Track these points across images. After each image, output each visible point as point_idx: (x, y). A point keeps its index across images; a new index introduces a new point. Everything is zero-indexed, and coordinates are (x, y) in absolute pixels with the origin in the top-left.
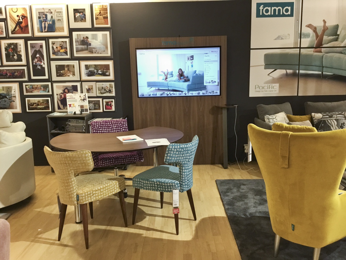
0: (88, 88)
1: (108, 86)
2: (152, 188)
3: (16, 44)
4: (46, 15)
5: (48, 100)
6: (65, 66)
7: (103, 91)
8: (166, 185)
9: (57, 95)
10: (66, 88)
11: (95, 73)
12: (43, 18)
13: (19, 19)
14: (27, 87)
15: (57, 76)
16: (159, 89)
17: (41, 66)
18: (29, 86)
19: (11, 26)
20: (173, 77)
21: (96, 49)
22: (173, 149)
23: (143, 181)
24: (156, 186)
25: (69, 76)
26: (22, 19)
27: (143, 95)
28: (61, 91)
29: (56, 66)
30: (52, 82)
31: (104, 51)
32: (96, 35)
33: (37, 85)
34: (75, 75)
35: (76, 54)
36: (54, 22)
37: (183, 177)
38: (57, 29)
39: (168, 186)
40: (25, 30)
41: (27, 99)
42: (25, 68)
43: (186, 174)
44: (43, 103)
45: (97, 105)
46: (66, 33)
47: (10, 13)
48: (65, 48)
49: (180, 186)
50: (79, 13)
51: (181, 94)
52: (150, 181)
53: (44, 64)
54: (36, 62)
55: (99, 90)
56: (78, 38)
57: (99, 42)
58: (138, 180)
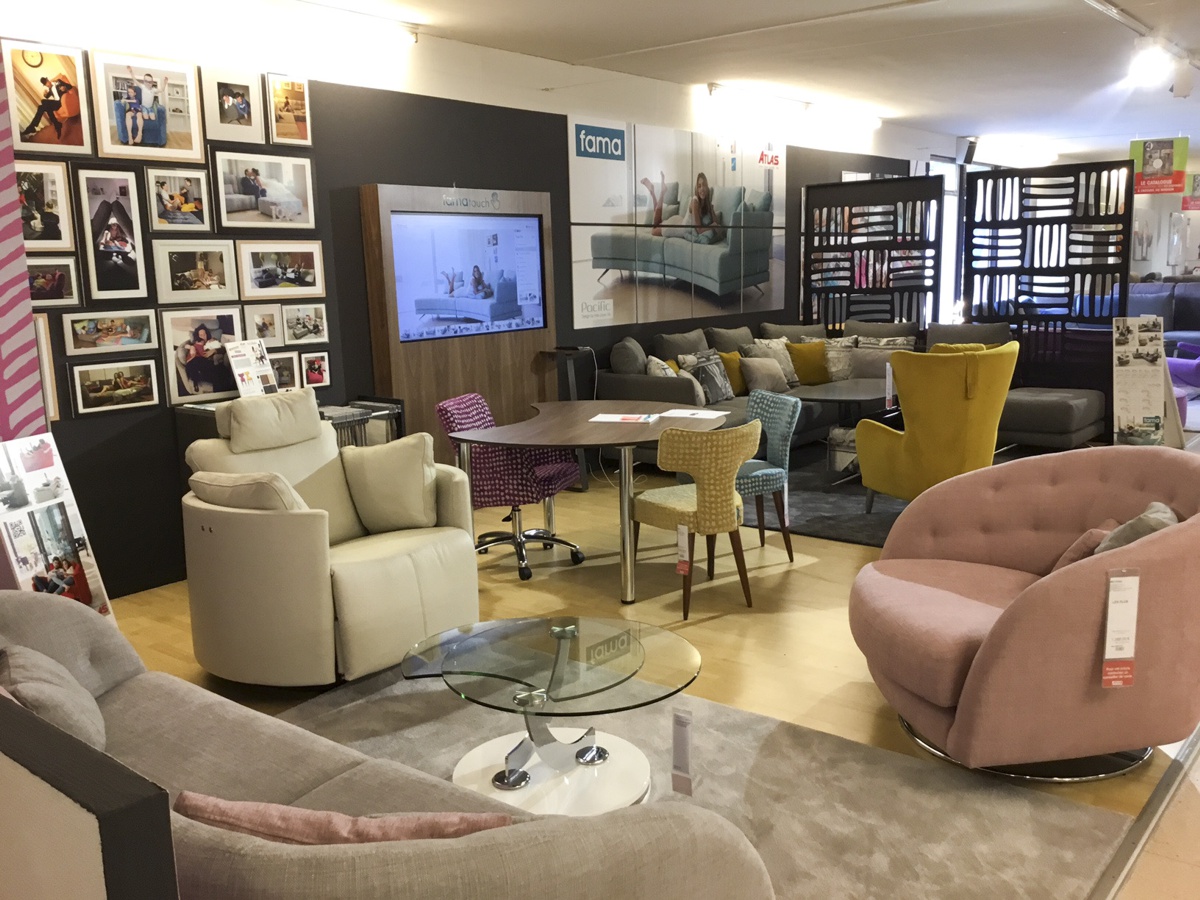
0: (260, 324)
1: (313, 316)
3: (40, 177)
4: (138, 91)
5: (147, 368)
6: (198, 257)
7: (300, 330)
9: (175, 348)
10: (202, 327)
11: (277, 276)
12: (129, 98)
13: (50, 93)
14: (78, 327)
15: (175, 288)
16: (439, 319)
17: (124, 255)
18: (85, 324)
19: (21, 113)
21: (279, 207)
25: (208, 287)
26: (60, 94)
27: (408, 336)
28: (187, 337)
29: (171, 254)
30: (160, 308)
31: (299, 214)
32: (278, 166)
33: (113, 321)
34: (224, 284)
35: (228, 220)
36: (161, 114)
38: (170, 137)
40: (68, 133)
41: (77, 370)
42: (70, 262)
44: (132, 378)
45: (285, 373)
46: (196, 154)
47: (14, 67)
48: (195, 199)
50: (234, 97)
51: (478, 329)
53: (134, 248)
54: (107, 242)
55: (289, 327)
56: (231, 172)
57: (287, 188)
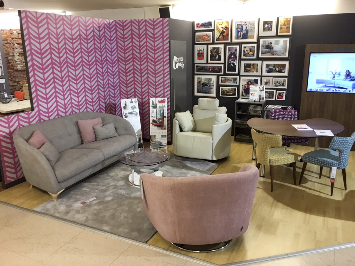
0: (266, 82)
1: (282, 81)
2: (317, 163)
3: (219, 48)
4: (242, 27)
5: (235, 89)
6: (251, 65)
7: (278, 84)
8: (328, 162)
9: (242, 85)
10: (250, 81)
11: (273, 70)
12: (240, 29)
13: (223, 30)
14: (222, 79)
15: (244, 72)
16: (326, 86)
17: (234, 64)
18: (224, 78)
19: (217, 34)
20: (340, 76)
21: (277, 52)
22: (337, 141)
23: (311, 157)
24: (320, 162)
25: (253, 72)
26: (225, 30)
27: (311, 90)
28: (246, 83)
29: (245, 64)
30: (240, 76)
31: (283, 53)
32: (279, 41)
33: (229, 78)
34: (257, 71)
35: (261, 56)
36: (247, 31)
37: (341, 160)
38: (249, 37)
39: (329, 164)
40: (225, 38)
41: (221, 87)
42: (222, 65)
43: (343, 157)
44: (231, 91)
45: (271, 95)
46: (255, 40)
47: (217, 25)
48: (253, 51)
49: (338, 165)
50: (268, 24)
51: (345, 91)
52: (316, 159)
53: (236, 62)
54: (230, 61)
55: (274, 83)
56: (264, 44)
57: (280, 47)
58: (308, 157)
